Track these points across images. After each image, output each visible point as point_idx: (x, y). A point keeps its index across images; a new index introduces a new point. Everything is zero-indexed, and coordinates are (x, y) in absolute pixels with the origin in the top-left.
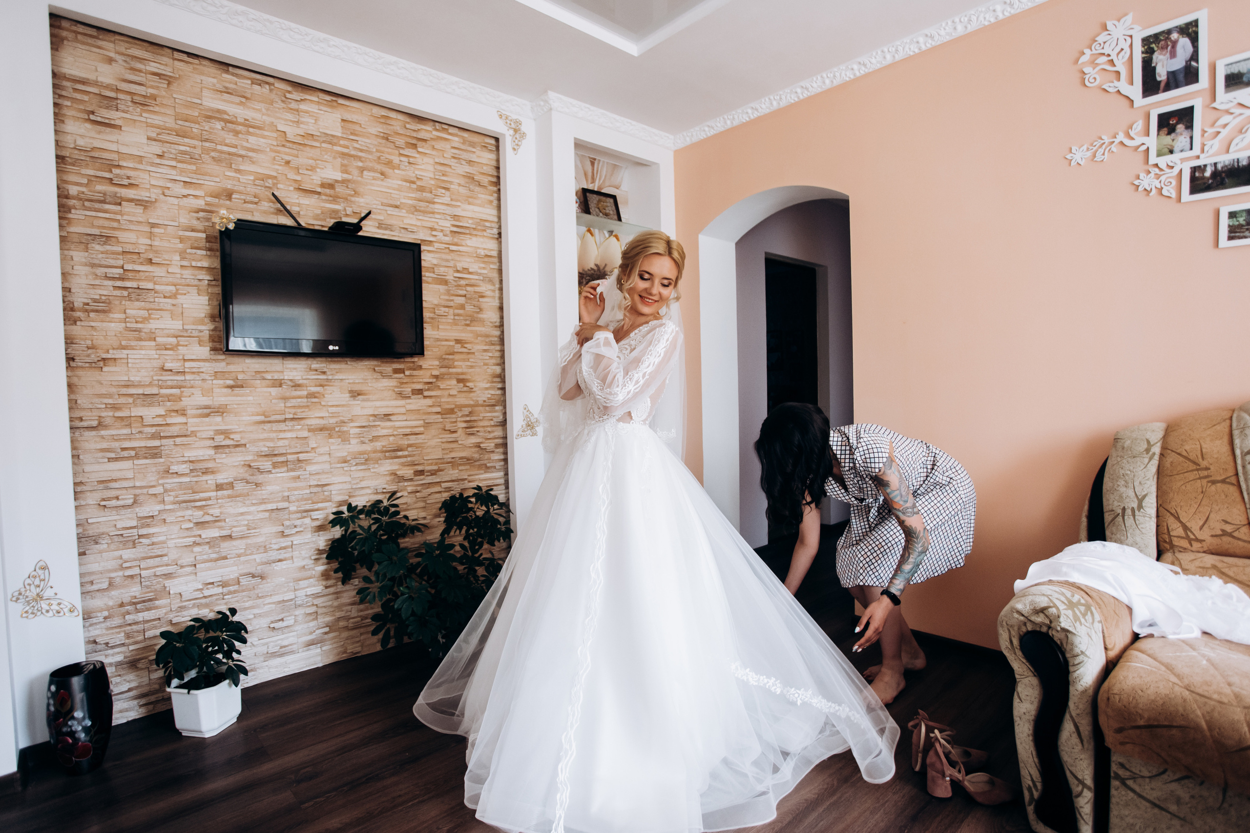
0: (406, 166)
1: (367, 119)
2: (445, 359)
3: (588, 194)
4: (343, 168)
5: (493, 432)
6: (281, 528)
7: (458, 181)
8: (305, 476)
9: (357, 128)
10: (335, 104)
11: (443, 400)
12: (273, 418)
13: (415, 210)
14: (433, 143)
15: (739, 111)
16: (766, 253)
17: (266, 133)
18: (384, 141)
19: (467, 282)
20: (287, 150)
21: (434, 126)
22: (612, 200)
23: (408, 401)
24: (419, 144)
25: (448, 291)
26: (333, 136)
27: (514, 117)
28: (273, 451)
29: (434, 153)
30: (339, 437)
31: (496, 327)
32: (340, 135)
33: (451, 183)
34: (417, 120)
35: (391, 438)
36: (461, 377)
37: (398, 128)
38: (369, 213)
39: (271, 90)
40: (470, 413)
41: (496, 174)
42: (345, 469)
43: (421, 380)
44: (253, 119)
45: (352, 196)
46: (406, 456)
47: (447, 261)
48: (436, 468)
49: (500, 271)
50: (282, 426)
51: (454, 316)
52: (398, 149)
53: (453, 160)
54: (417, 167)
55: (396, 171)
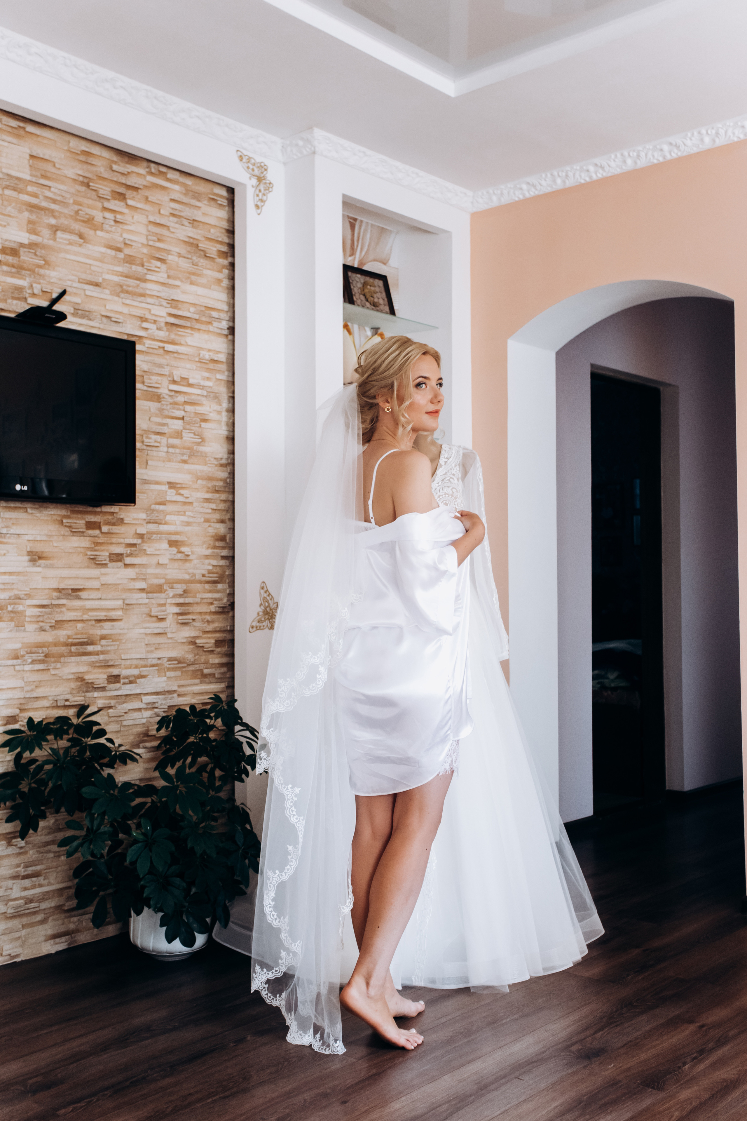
0: (111, 226)
1: (63, 156)
2: (153, 510)
3: (350, 274)
4: (31, 226)
5: (213, 622)
7: (177, 250)
9: (49, 168)
10: (22, 132)
11: (150, 571)
13: (121, 290)
14: (147, 193)
15: (577, 167)
16: (592, 365)
18: (83, 189)
19: (186, 398)
21: (148, 167)
22: (380, 283)
23: (104, 570)
24: (129, 193)
25: (161, 410)
26: (18, 179)
27: (259, 159)
29: (147, 207)
30: (12, 620)
31: (222, 465)
32: (28, 178)
33: (168, 252)
34: (126, 159)
35: (80, 625)
36: (174, 538)
37: (102, 170)
38: (63, 293)
40: (185, 591)
41: (226, 240)
42: (18, 668)
43: (122, 540)
45: (40, 267)
46: (97, 653)
47: (160, 366)
48: (136, 672)
49: (232, 383)
51: (168, 447)
52: (102, 200)
53: (172, 219)
54: (126, 227)
55: (99, 233)
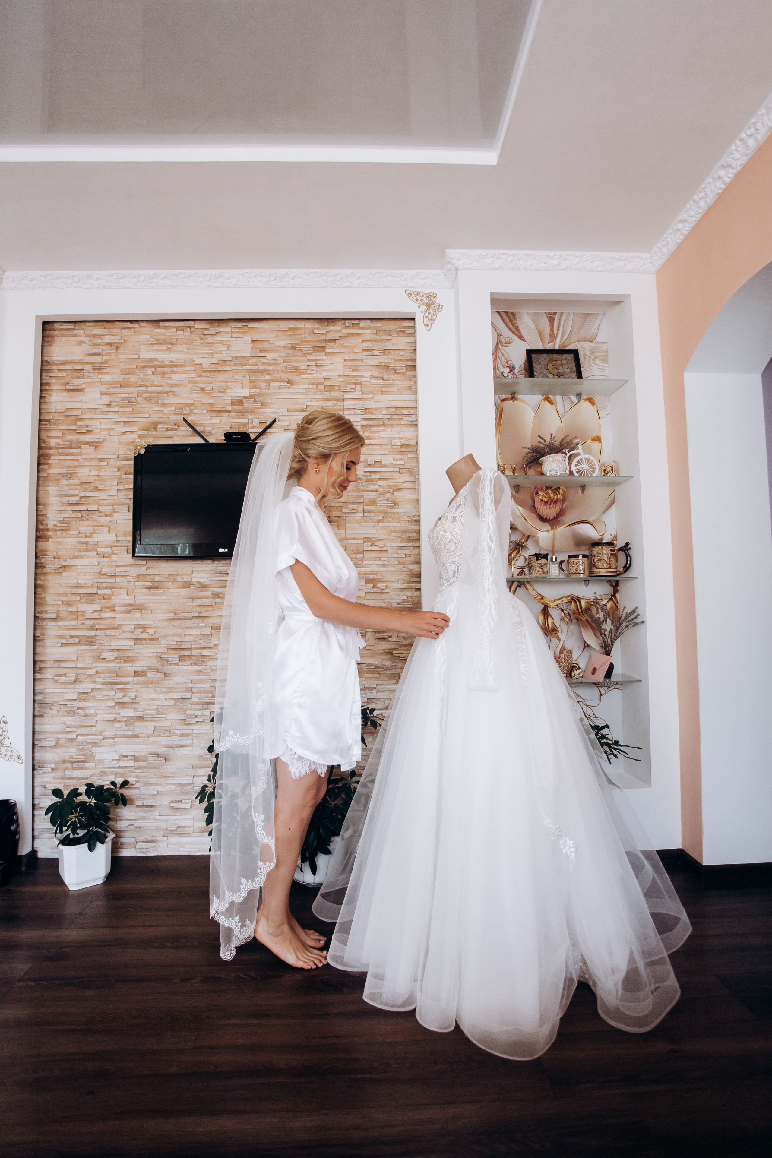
0: (314, 370)
1: (275, 335)
3: (535, 355)
4: (252, 384)
6: (183, 717)
7: (371, 373)
8: (207, 671)
9: (266, 345)
10: (246, 329)
12: (182, 615)
14: (343, 341)
17: (186, 369)
18: (292, 351)
19: (379, 476)
20: (203, 379)
21: (346, 324)
22: (569, 356)
24: (328, 345)
26: (243, 357)
28: (181, 645)
29: (344, 350)
31: (410, 521)
32: (249, 355)
33: (363, 376)
34: (326, 323)
37: (306, 335)
38: (274, 421)
39: (191, 332)
41: (411, 357)
44: (177, 360)
45: (260, 408)
49: (416, 460)
50: (190, 623)
51: (364, 512)
52: (306, 355)
53: (364, 353)
54: (325, 368)
55: (303, 376)
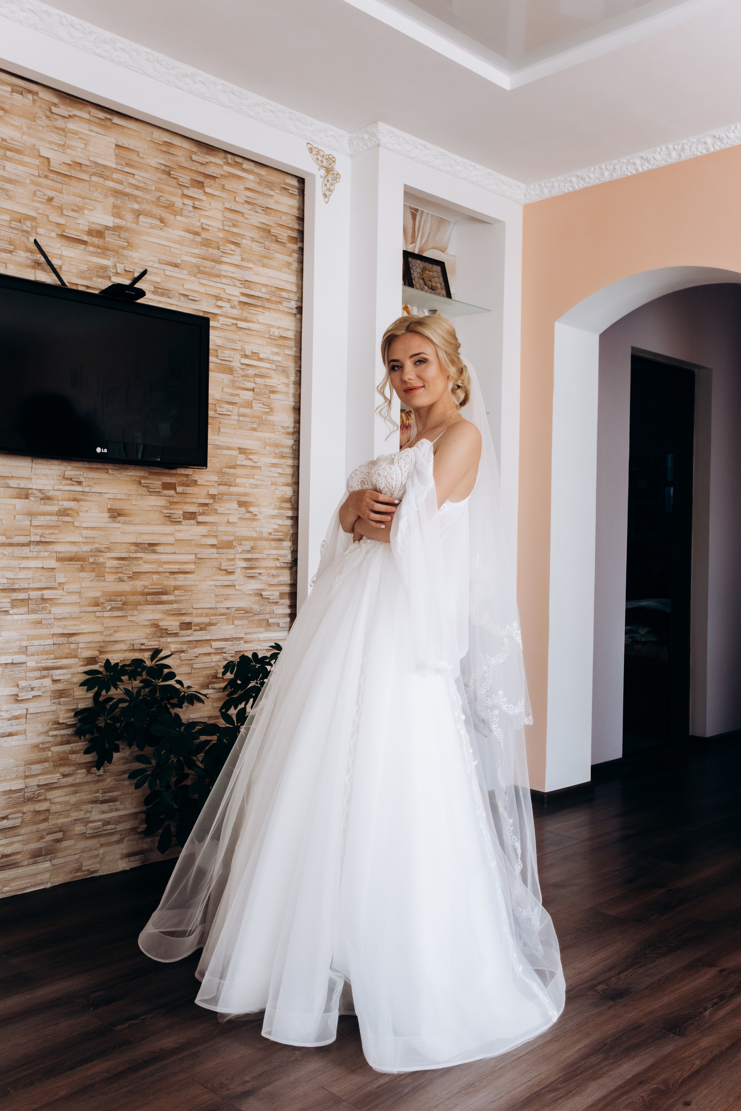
0: (190, 212)
1: (146, 146)
2: (225, 473)
3: (410, 259)
4: (116, 210)
5: (278, 576)
6: (14, 690)
7: (251, 235)
8: (48, 622)
9: (134, 157)
10: (108, 123)
11: (220, 528)
12: (16, 540)
13: (198, 271)
14: (224, 182)
15: (624, 160)
16: (633, 348)
17: (26, 159)
18: (165, 177)
19: (257, 371)
20: (49, 183)
21: (226, 158)
22: (438, 269)
23: (178, 527)
24: (207, 182)
25: (233, 382)
26: (104, 166)
27: (327, 152)
28: (13, 584)
29: (224, 195)
30: (93, 570)
31: (288, 433)
32: (114, 166)
33: (242, 236)
34: (205, 150)
35: (155, 577)
36: (243, 499)
37: (182, 159)
38: (145, 272)
39: (34, 101)
40: (252, 548)
41: (296, 226)
42: (98, 614)
43: (195, 500)
44: (12, 139)
45: (124, 248)
46: (171, 602)
47: (233, 341)
48: (206, 620)
49: (298, 358)
50: (26, 549)
51: (239, 416)
52: (183, 188)
53: (246, 206)
54: (203, 213)
55: (178, 218)
